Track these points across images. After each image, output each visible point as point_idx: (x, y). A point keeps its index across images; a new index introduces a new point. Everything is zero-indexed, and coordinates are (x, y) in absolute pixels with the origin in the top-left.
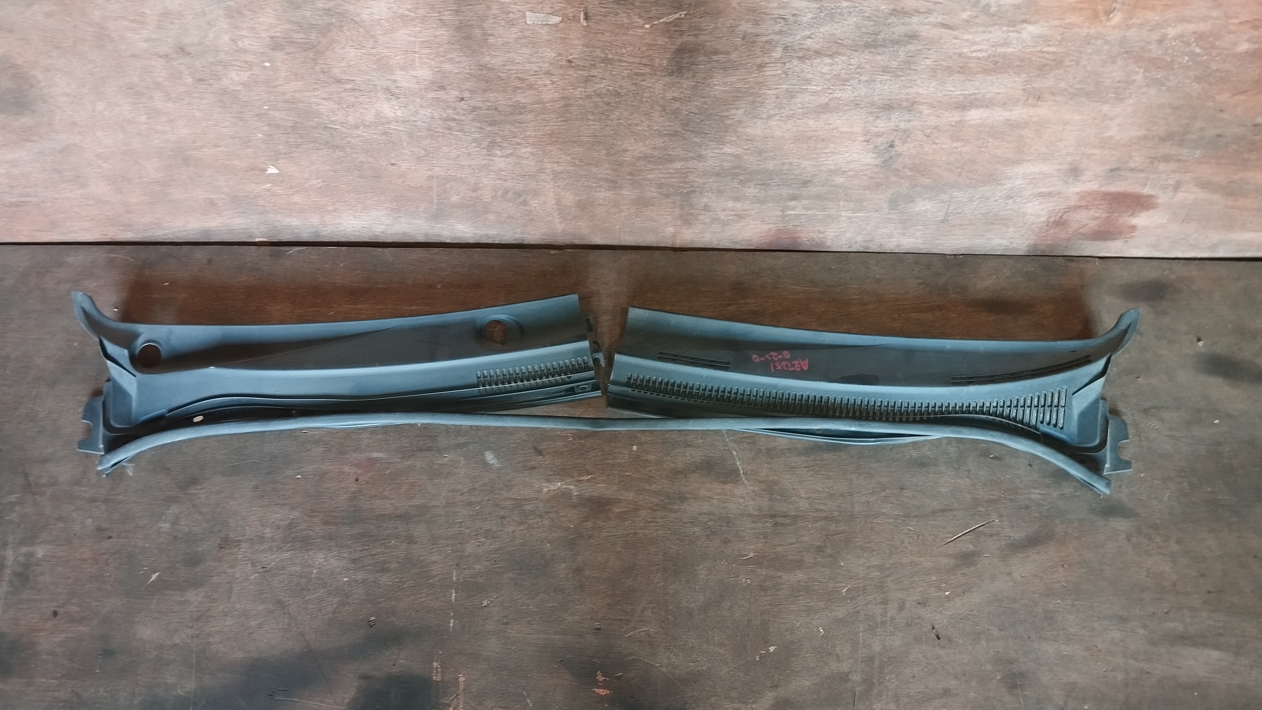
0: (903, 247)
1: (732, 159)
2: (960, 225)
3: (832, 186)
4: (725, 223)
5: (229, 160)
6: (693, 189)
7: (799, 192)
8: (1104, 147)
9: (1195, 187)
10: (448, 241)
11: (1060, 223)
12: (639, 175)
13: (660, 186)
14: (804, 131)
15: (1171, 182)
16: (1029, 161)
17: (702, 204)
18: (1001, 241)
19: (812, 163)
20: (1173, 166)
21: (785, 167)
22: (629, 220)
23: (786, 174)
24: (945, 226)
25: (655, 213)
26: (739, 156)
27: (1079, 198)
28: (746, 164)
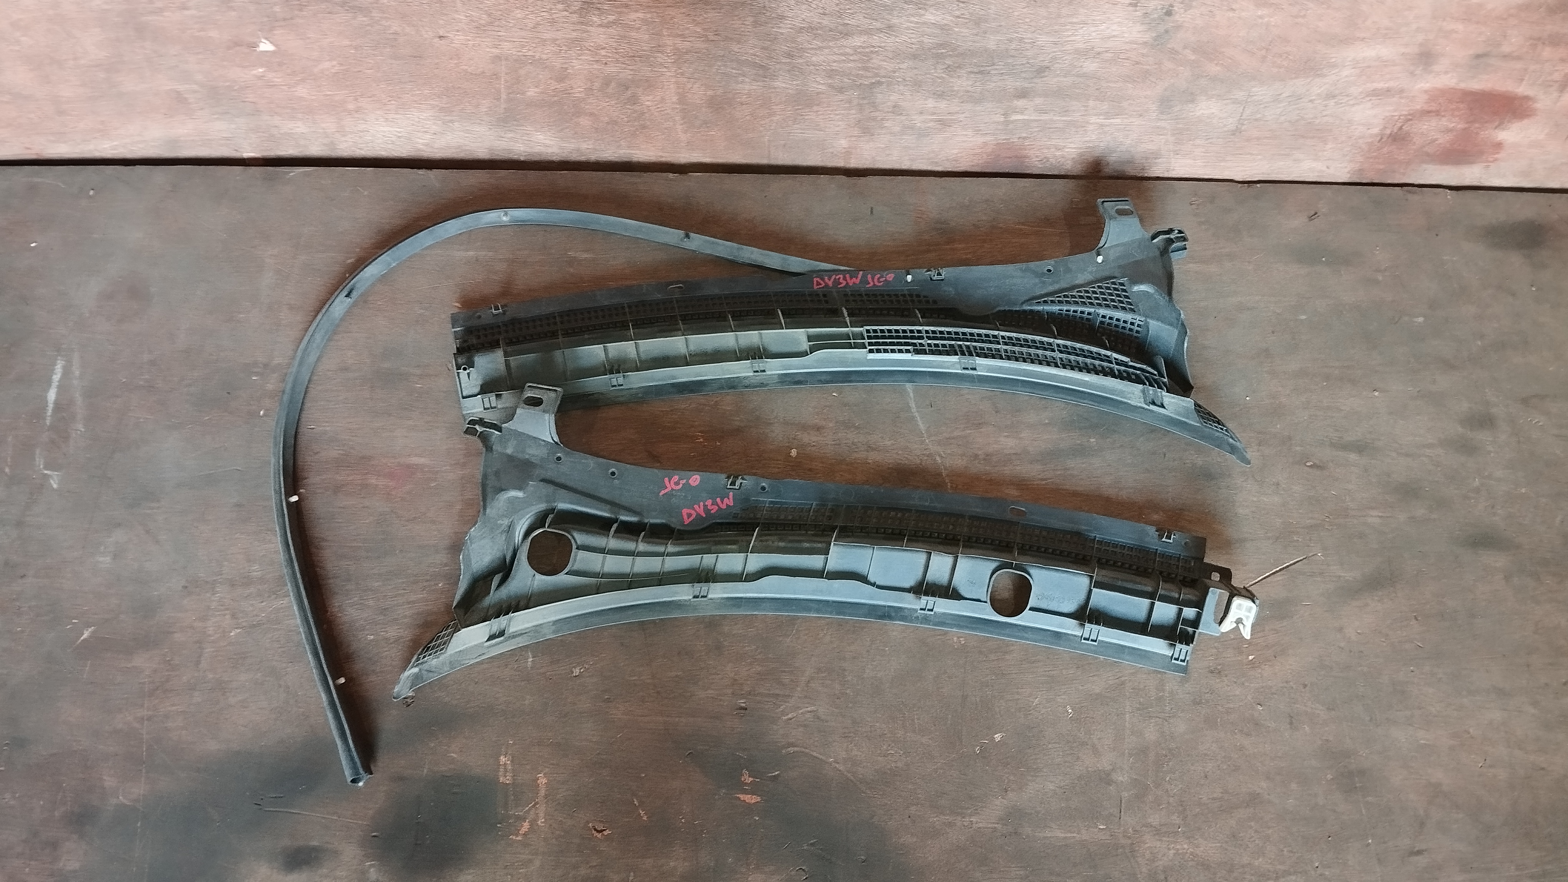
0: (1174, 173)
1: (938, 31)
2: (1258, 139)
3: (1078, 76)
4: (922, 133)
5: (202, 30)
6: (878, 79)
7: (1030, 85)
8: (1470, 20)
10: (522, 159)
11: (1398, 138)
12: (800, 57)
13: (831, 74)
15: (1557, 76)
16: (1363, 39)
17: (889, 103)
18: (1313, 164)
19: (1051, 40)
21: (1013, 46)
22: (783, 128)
23: (1013, 57)
24: (1237, 140)
25: (821, 117)
26: (947, 27)
27: (1429, 99)
28: (957, 40)
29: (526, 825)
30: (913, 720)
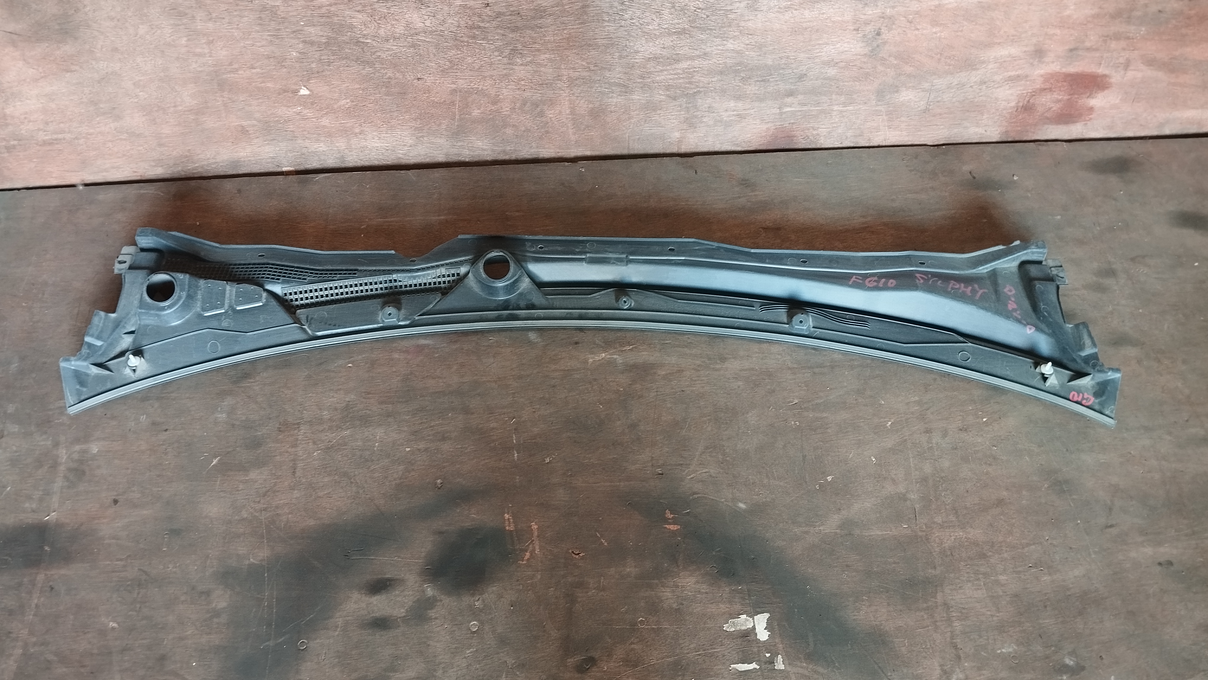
0: (889, 141)
1: (735, 55)
2: (940, 114)
3: (825, 79)
4: (727, 125)
5: (263, 82)
6: (698, 89)
7: (794, 87)
8: (1063, 27)
9: (1142, 65)
10: (467, 160)
11: (1027, 108)
12: (649, 77)
13: (668, 88)
14: (800, 22)
15: (1122, 60)
16: (999, 44)
17: (706, 105)
18: (977, 130)
19: (807, 56)
20: (1123, 44)
21: (783, 61)
22: (638, 127)
23: (783, 69)
24: (927, 116)
25: (662, 117)
26: (741, 52)
27: (1044, 80)
28: (747, 60)
29: (528, 555)
30: (773, 472)
